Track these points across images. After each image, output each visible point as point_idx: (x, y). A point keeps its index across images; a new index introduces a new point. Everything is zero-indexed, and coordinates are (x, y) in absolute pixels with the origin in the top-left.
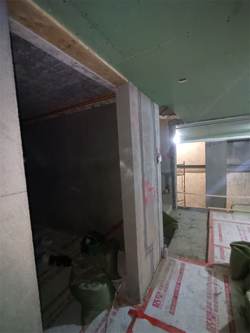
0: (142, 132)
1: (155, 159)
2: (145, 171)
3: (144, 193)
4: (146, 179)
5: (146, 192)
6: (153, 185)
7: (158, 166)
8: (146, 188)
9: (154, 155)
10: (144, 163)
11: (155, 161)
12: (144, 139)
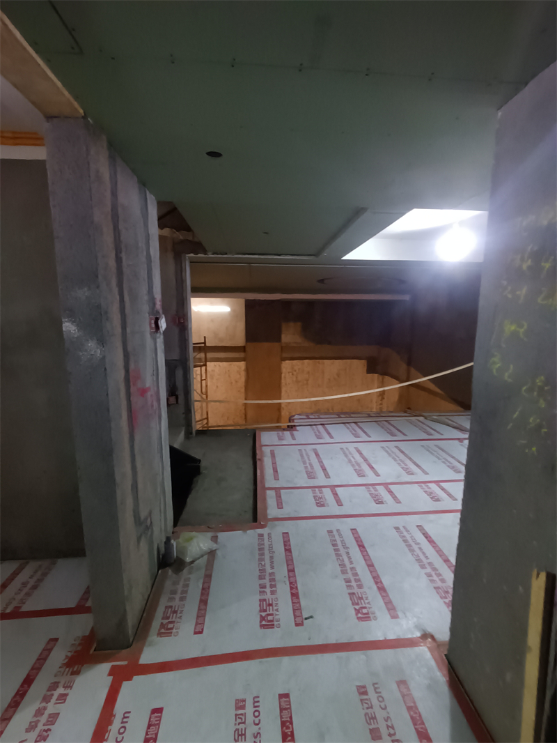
0: (121, 253)
1: (150, 324)
2: (130, 348)
3: (130, 400)
4: (132, 366)
5: (135, 398)
6: (149, 382)
7: (158, 340)
8: (133, 389)
9: (149, 314)
10: (128, 330)
11: (151, 328)
12: (126, 270)
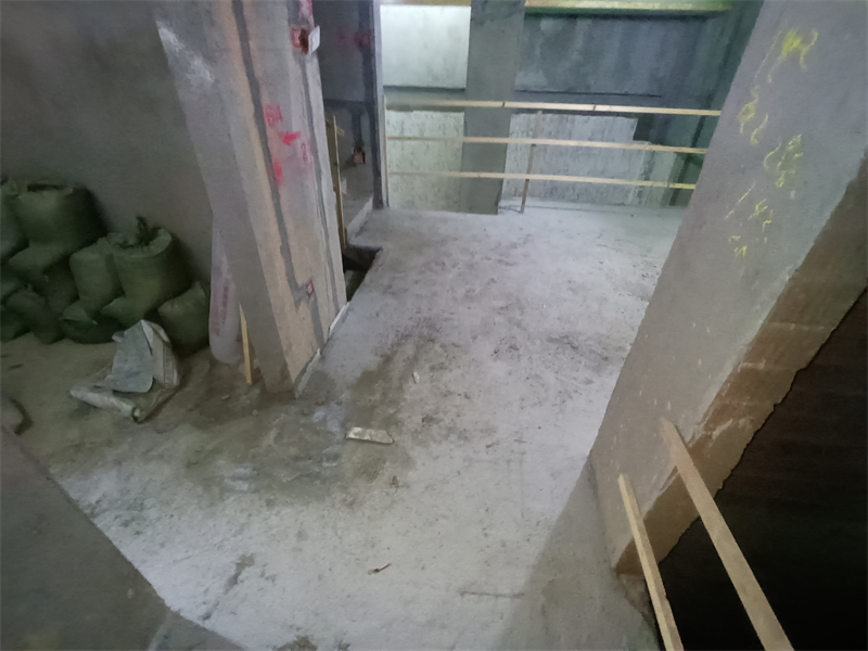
1: (293, 38)
2: (258, 73)
3: (268, 149)
4: (265, 100)
5: (276, 146)
6: (297, 124)
7: (308, 66)
8: (270, 132)
9: (289, 21)
10: (252, 44)
11: (295, 45)
